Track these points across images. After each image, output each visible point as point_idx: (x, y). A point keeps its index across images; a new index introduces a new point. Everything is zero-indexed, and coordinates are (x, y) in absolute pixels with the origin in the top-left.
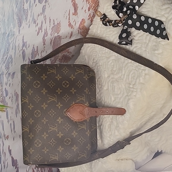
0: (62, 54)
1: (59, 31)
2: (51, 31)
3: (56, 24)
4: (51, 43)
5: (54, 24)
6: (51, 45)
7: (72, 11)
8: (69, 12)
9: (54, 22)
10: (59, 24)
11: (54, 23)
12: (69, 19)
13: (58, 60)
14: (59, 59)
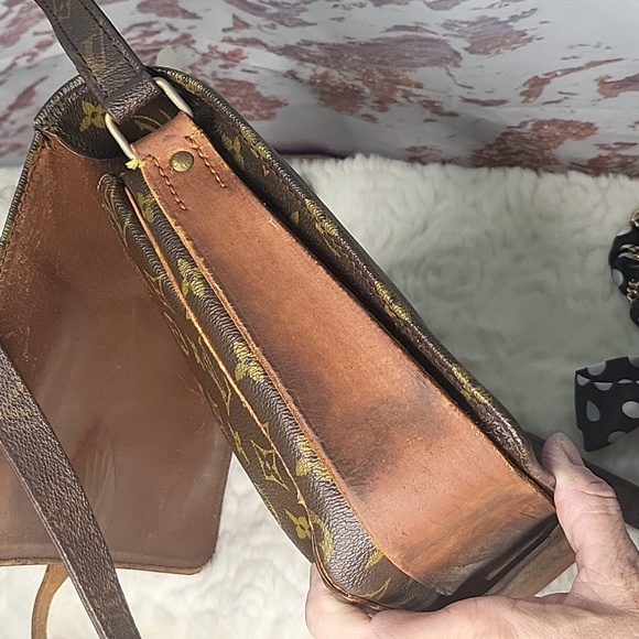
0: (359, 83)
1: (486, 52)
2: (471, 20)
3: (518, 26)
4: (398, 28)
5: (514, 18)
6: (389, 30)
7: (617, 72)
8: (608, 61)
9: (524, 15)
10: (522, 38)
11: (520, 17)
12: (566, 72)
13: (321, 70)
14: (324, 76)
